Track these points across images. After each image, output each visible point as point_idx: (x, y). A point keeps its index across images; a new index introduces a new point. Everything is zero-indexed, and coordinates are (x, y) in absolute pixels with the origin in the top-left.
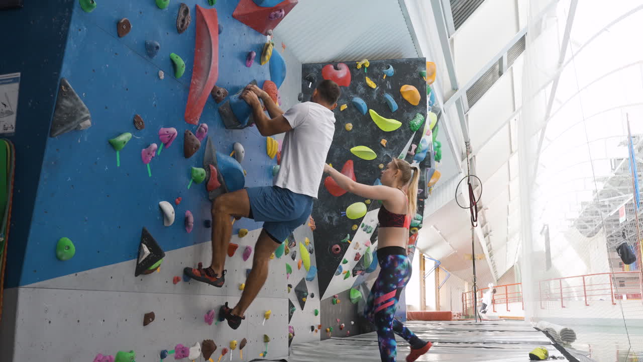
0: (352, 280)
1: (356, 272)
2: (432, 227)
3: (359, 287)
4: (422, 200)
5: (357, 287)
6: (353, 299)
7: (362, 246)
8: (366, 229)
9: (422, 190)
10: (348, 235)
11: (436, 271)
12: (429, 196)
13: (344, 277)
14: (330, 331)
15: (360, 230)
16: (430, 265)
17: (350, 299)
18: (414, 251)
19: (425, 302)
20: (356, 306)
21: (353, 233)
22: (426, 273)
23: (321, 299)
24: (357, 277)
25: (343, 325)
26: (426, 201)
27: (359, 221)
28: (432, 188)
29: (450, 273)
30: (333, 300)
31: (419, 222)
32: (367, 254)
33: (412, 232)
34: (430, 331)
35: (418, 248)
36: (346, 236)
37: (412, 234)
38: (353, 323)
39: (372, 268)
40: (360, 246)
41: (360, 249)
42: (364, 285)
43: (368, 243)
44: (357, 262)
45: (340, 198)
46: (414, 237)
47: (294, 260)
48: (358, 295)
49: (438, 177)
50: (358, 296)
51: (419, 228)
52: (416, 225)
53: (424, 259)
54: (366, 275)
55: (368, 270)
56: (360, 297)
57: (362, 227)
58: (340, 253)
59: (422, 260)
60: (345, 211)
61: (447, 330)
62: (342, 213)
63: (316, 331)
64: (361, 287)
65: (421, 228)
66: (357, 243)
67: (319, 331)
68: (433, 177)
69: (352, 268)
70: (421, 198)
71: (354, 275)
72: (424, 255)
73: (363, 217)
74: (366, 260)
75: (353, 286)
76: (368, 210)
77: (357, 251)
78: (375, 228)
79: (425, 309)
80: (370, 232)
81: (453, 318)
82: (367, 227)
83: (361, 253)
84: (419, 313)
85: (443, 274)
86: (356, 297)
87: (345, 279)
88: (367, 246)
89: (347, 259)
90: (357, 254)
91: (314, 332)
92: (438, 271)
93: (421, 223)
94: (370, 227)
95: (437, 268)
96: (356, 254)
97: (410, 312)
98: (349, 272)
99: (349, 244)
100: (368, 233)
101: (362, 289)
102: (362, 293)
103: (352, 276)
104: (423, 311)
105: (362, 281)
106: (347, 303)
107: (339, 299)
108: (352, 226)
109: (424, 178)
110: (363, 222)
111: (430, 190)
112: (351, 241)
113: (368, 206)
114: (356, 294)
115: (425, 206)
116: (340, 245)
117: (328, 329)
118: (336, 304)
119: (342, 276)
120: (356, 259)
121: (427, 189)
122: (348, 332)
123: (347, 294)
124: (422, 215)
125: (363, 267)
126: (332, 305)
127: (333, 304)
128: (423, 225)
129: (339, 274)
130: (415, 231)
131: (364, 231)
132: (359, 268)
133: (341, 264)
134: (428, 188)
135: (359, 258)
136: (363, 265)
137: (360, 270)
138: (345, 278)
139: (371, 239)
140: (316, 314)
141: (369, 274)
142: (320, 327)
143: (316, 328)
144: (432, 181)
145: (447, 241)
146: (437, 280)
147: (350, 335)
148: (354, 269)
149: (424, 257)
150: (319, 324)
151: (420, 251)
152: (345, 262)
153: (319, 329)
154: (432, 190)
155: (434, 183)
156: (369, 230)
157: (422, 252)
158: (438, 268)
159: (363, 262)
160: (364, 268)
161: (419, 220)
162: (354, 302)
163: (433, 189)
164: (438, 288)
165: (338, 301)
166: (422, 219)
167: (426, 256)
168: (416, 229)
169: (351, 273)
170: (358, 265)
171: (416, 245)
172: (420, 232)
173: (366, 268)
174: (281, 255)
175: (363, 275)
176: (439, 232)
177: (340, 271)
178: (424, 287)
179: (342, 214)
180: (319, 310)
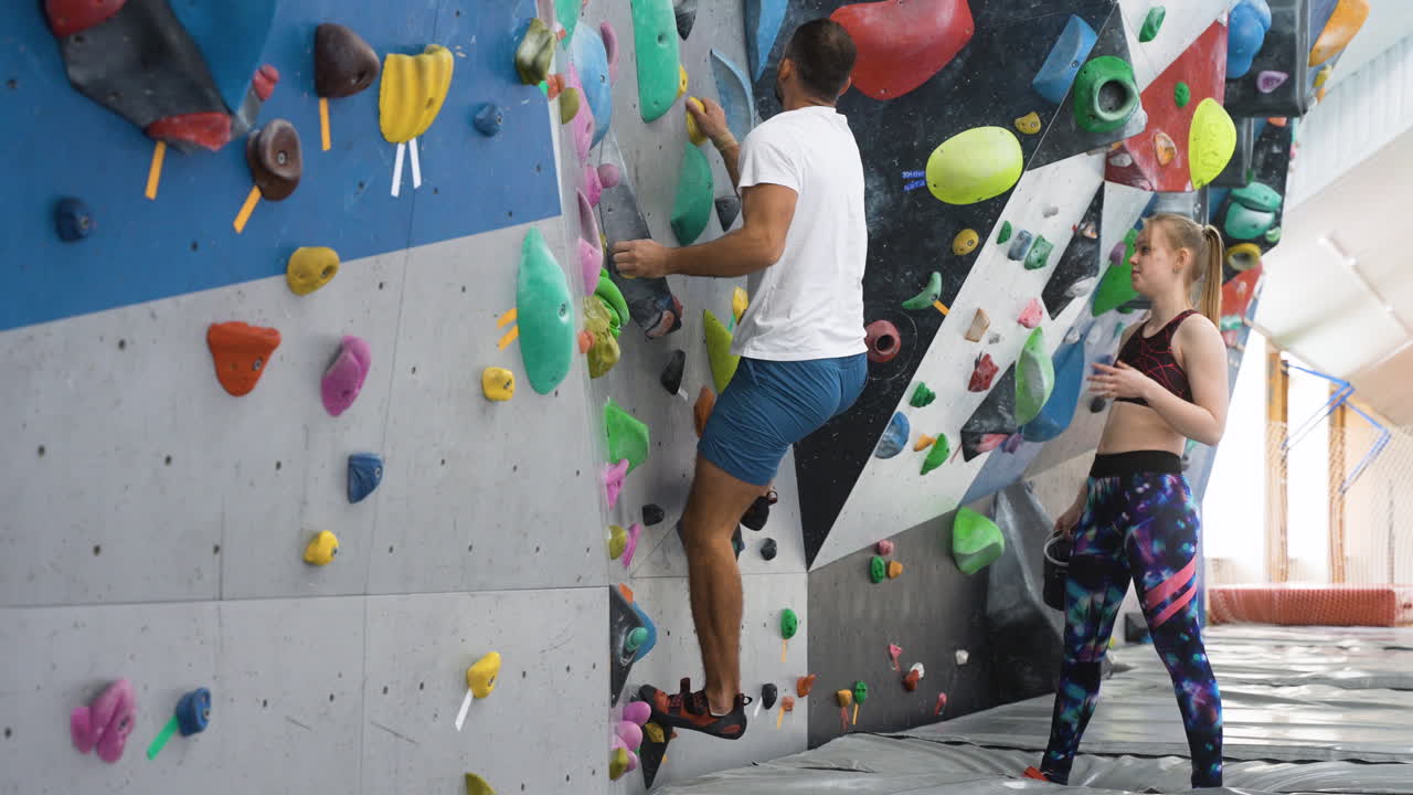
0: (959, 476)
1: (978, 442)
2: (1323, 241)
3: (996, 503)
4: (1282, 121)
5: (983, 500)
6: (965, 557)
7: (1002, 323)
8: (1021, 250)
9: (1282, 76)
10: (937, 277)
11: (1332, 424)
12: (1313, 106)
13: (918, 466)
14: (855, 698)
15: (991, 255)
16: (1309, 397)
17: (953, 557)
18: (1244, 343)
19: (1284, 545)
20: (980, 583)
21: (958, 269)
22: (1290, 433)
23: (809, 561)
24: (979, 462)
25: (920, 668)
26: (1299, 128)
27: (984, 214)
28: (1329, 71)
29: (1391, 428)
30: (872, 564)
31: (1268, 218)
32: (1027, 359)
33: (1235, 264)
34: (1303, 691)
35: (1262, 330)
36: (926, 281)
37: (1236, 272)
38: (963, 656)
39: (1054, 423)
40: (994, 328)
41: (995, 340)
42: (1019, 493)
43: (1032, 310)
44: (983, 395)
45: (897, 103)
46: (1243, 285)
47: (674, 391)
48: (984, 537)
49: (1356, 23)
50: (988, 542)
51: (1266, 244)
52: (1253, 234)
53: (1285, 374)
54: (1028, 450)
55: (1036, 430)
56: (995, 546)
57: (999, 241)
58: (898, 359)
59: (1280, 376)
60: (923, 168)
61: (1377, 683)
62: (906, 174)
63: (788, 707)
64: (1005, 505)
65: (1273, 245)
66: (979, 313)
67: (801, 706)
68: (1331, 24)
69: (960, 426)
70: (1280, 113)
71: (969, 455)
72: (1284, 355)
73: (1006, 196)
74: (1025, 389)
75: (968, 500)
76: (1031, 162)
77: (982, 347)
78: (1066, 243)
79: (1284, 575)
80: (1041, 262)
81: (1400, 617)
82: (1024, 239)
83: (1001, 359)
84: (1259, 593)
85: (1360, 433)
86: (975, 549)
87: (923, 473)
88: (1027, 326)
89: (931, 387)
90: (983, 362)
91: (776, 708)
92: (1343, 425)
93: (1277, 223)
94: (1040, 239)
95: (1339, 408)
96: (977, 363)
97: (1224, 592)
98: (942, 438)
99: (942, 317)
100: (1029, 266)
101: (1007, 514)
102: (1005, 530)
103: (960, 454)
104: (1275, 586)
105: (1007, 478)
106: (939, 570)
107: (899, 561)
108: (956, 234)
109: (1291, 22)
110: (1005, 216)
111: (1317, 80)
112: (948, 303)
113: (1027, 142)
114: (979, 531)
115: (1294, 150)
116: (900, 323)
117: (847, 693)
118: (885, 580)
119: (909, 460)
120: (976, 383)
121: (1305, 73)
122: (943, 697)
123: (941, 532)
124: (1281, 189)
125: (1008, 417)
126: (865, 584)
127: (873, 580)
128: (1284, 234)
129: (896, 452)
130: (1246, 257)
131: (1011, 257)
132: (994, 424)
133: (903, 406)
134: (1309, 71)
135: (989, 378)
136: (1011, 411)
137: (995, 432)
138: (927, 467)
139: (1045, 295)
140: (788, 631)
141: (1041, 444)
142: (803, 687)
143: (785, 691)
144: (1326, 40)
145: (1383, 300)
146: (1336, 460)
147: (951, 713)
148: (967, 425)
149: (1285, 363)
150: (805, 674)
151: (1271, 341)
152: (924, 399)
153: (800, 695)
154: (1327, 86)
155: (1338, 50)
156: (1035, 256)
157: (1276, 345)
158: (1343, 408)
159: (1011, 394)
160: (1017, 420)
161: (1266, 211)
162: (969, 566)
163: (1332, 76)
164: (1339, 489)
165: (897, 567)
166: (1281, 206)
167: (1292, 361)
168: (1253, 248)
169: (954, 442)
170: (986, 409)
171: (1252, 318)
172: (1268, 260)
173: (1020, 420)
174: (556, 379)
175: (1011, 451)
176: (1352, 261)
177: (896, 440)
178: (1284, 488)
179: (907, 181)
180: (801, 613)
